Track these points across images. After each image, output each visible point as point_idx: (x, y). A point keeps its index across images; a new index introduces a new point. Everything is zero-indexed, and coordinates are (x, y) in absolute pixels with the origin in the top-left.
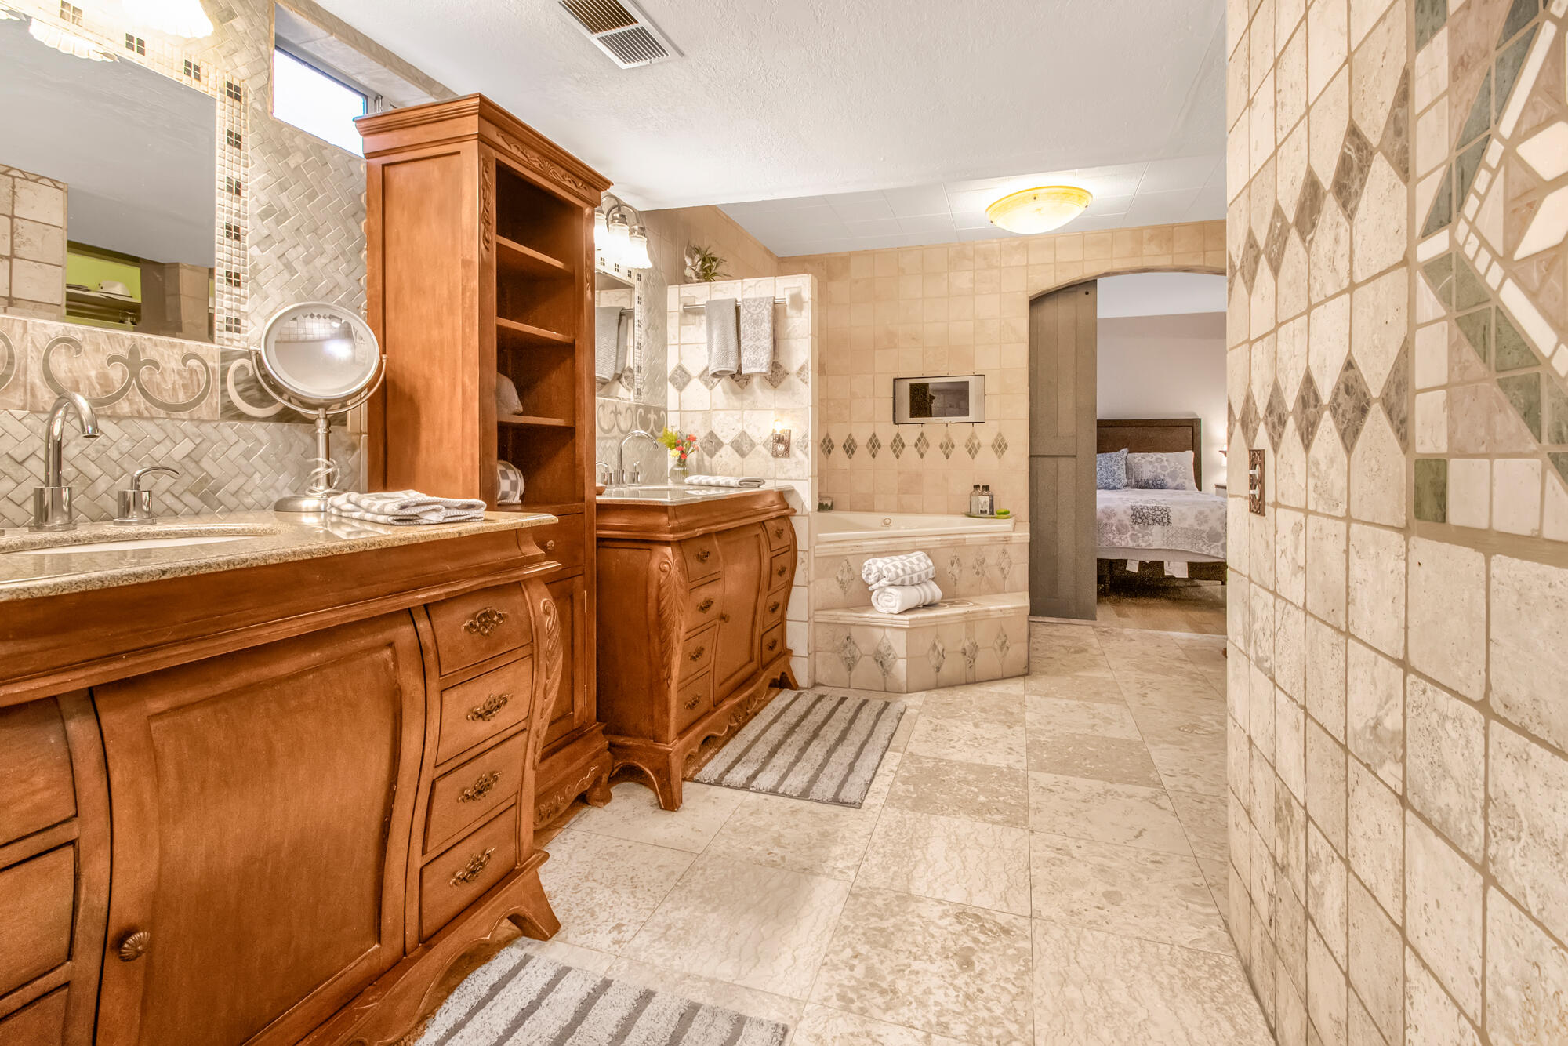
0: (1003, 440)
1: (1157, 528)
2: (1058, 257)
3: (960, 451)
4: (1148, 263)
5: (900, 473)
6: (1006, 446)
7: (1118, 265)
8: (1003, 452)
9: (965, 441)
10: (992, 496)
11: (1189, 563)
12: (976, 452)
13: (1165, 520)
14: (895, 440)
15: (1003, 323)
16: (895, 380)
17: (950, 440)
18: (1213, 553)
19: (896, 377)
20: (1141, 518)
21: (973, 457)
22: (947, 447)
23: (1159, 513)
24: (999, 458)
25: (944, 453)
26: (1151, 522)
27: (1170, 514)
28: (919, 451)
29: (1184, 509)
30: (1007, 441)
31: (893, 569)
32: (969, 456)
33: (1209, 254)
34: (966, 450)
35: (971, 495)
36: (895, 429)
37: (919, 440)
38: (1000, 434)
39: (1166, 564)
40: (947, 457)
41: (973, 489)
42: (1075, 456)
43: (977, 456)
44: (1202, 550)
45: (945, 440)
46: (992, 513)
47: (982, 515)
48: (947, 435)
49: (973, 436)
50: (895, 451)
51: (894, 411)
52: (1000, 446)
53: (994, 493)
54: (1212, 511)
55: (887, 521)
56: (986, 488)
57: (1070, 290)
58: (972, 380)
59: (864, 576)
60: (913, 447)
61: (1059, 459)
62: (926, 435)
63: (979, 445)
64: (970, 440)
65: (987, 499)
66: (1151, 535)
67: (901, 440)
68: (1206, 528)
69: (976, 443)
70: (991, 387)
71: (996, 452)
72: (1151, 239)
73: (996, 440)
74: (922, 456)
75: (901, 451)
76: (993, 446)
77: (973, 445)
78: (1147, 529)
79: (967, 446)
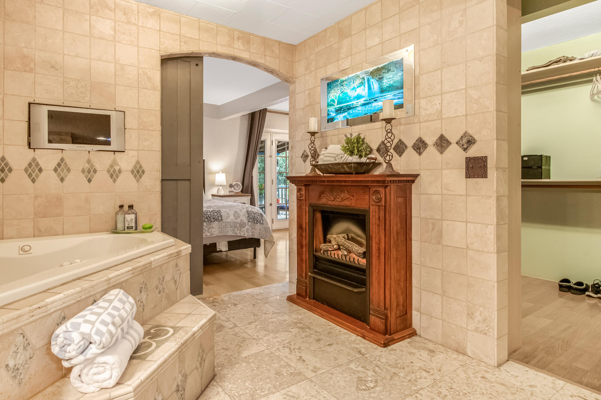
0: (141, 167)
1: (216, 223)
2: (182, 32)
3: (102, 176)
4: (237, 54)
5: (36, 197)
6: (143, 172)
7: (220, 50)
8: (140, 177)
9: (107, 166)
10: (136, 214)
11: (228, 242)
12: (117, 177)
13: (220, 218)
14: (30, 165)
15: (140, 72)
16: (30, 104)
17: (92, 166)
18: (242, 234)
19: (32, 101)
20: (207, 218)
21: (115, 181)
22: (89, 172)
23: (216, 214)
24: (138, 181)
25: (86, 177)
26: (212, 220)
27: (222, 214)
28: (59, 175)
29: (227, 210)
30: (145, 167)
31: (104, 329)
32: (111, 180)
33: (267, 58)
34: (108, 176)
35: (117, 214)
36: (30, 154)
37: (59, 165)
38: (138, 162)
39: (217, 244)
40: (89, 181)
41: (118, 209)
42: (189, 180)
43: (119, 180)
44: (236, 234)
45: (87, 165)
46: (136, 229)
47: (130, 231)
48: (89, 161)
49: (115, 163)
50: (30, 176)
51: (29, 135)
52: (138, 172)
53: (137, 210)
54: (241, 211)
55: (27, 248)
56: (131, 207)
57: (186, 59)
58: (113, 115)
59: (55, 350)
60: (53, 172)
61: (179, 182)
62: (67, 160)
63: (120, 171)
64: (112, 166)
65: (133, 216)
66: (213, 228)
67: (37, 165)
68: (239, 220)
69: (117, 168)
70: (131, 122)
71: (135, 176)
72: (239, 39)
73: (135, 167)
74: (62, 180)
75: (37, 176)
76: (132, 172)
77: (114, 171)
78: (210, 225)
79: (108, 171)
